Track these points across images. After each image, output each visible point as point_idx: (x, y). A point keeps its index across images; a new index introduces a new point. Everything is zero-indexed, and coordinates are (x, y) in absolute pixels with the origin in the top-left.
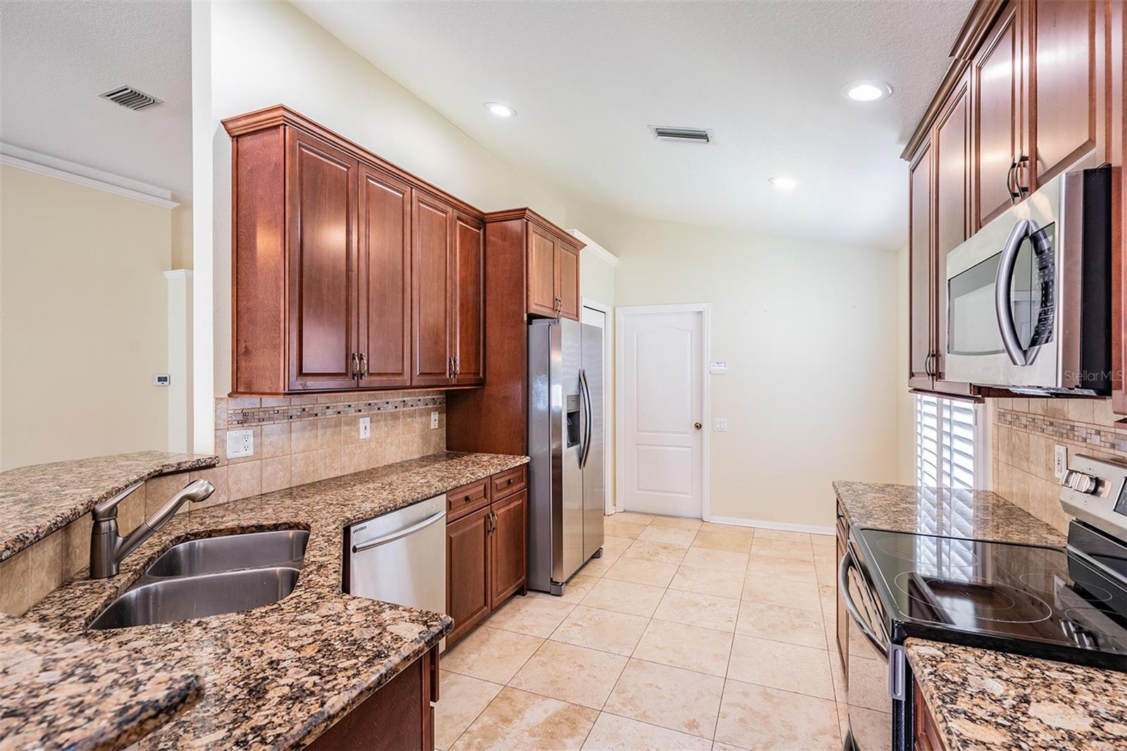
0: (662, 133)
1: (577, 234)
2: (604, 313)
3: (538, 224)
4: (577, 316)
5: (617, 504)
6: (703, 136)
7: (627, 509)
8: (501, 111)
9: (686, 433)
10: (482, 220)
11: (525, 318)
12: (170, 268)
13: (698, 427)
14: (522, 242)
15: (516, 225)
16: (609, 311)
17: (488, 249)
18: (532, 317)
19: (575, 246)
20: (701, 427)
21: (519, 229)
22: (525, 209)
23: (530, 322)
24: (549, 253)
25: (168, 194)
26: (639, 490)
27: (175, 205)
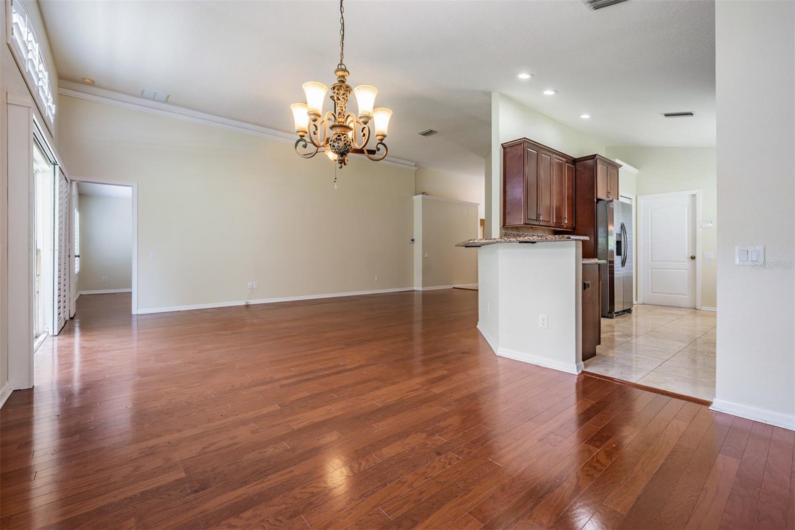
0: (667, 115)
1: (618, 161)
2: (630, 199)
3: (601, 160)
4: (618, 199)
5: (638, 300)
6: (691, 114)
7: (645, 303)
8: (585, 116)
9: (685, 262)
10: (575, 161)
11: (595, 201)
12: (414, 194)
13: (693, 258)
14: (594, 168)
15: (590, 162)
16: (634, 198)
17: (577, 173)
18: (598, 200)
19: (616, 167)
20: (695, 258)
21: (592, 164)
22: (596, 155)
23: (597, 202)
24: (605, 172)
25: (414, 164)
26: (652, 292)
27: (416, 168)
